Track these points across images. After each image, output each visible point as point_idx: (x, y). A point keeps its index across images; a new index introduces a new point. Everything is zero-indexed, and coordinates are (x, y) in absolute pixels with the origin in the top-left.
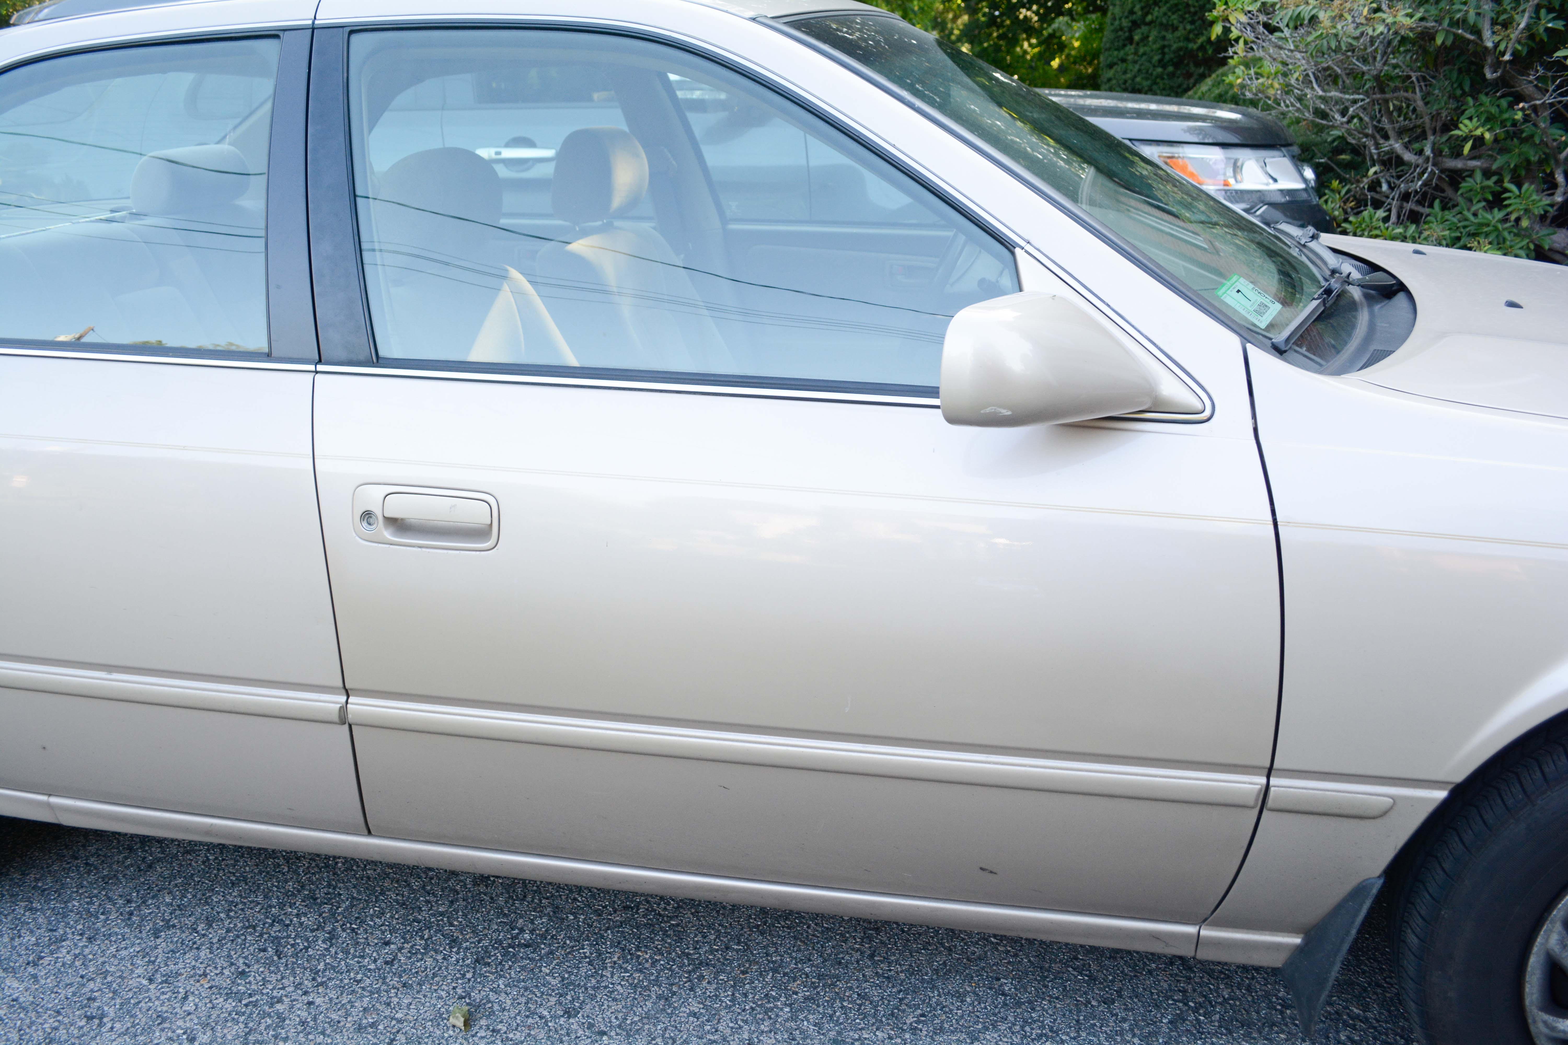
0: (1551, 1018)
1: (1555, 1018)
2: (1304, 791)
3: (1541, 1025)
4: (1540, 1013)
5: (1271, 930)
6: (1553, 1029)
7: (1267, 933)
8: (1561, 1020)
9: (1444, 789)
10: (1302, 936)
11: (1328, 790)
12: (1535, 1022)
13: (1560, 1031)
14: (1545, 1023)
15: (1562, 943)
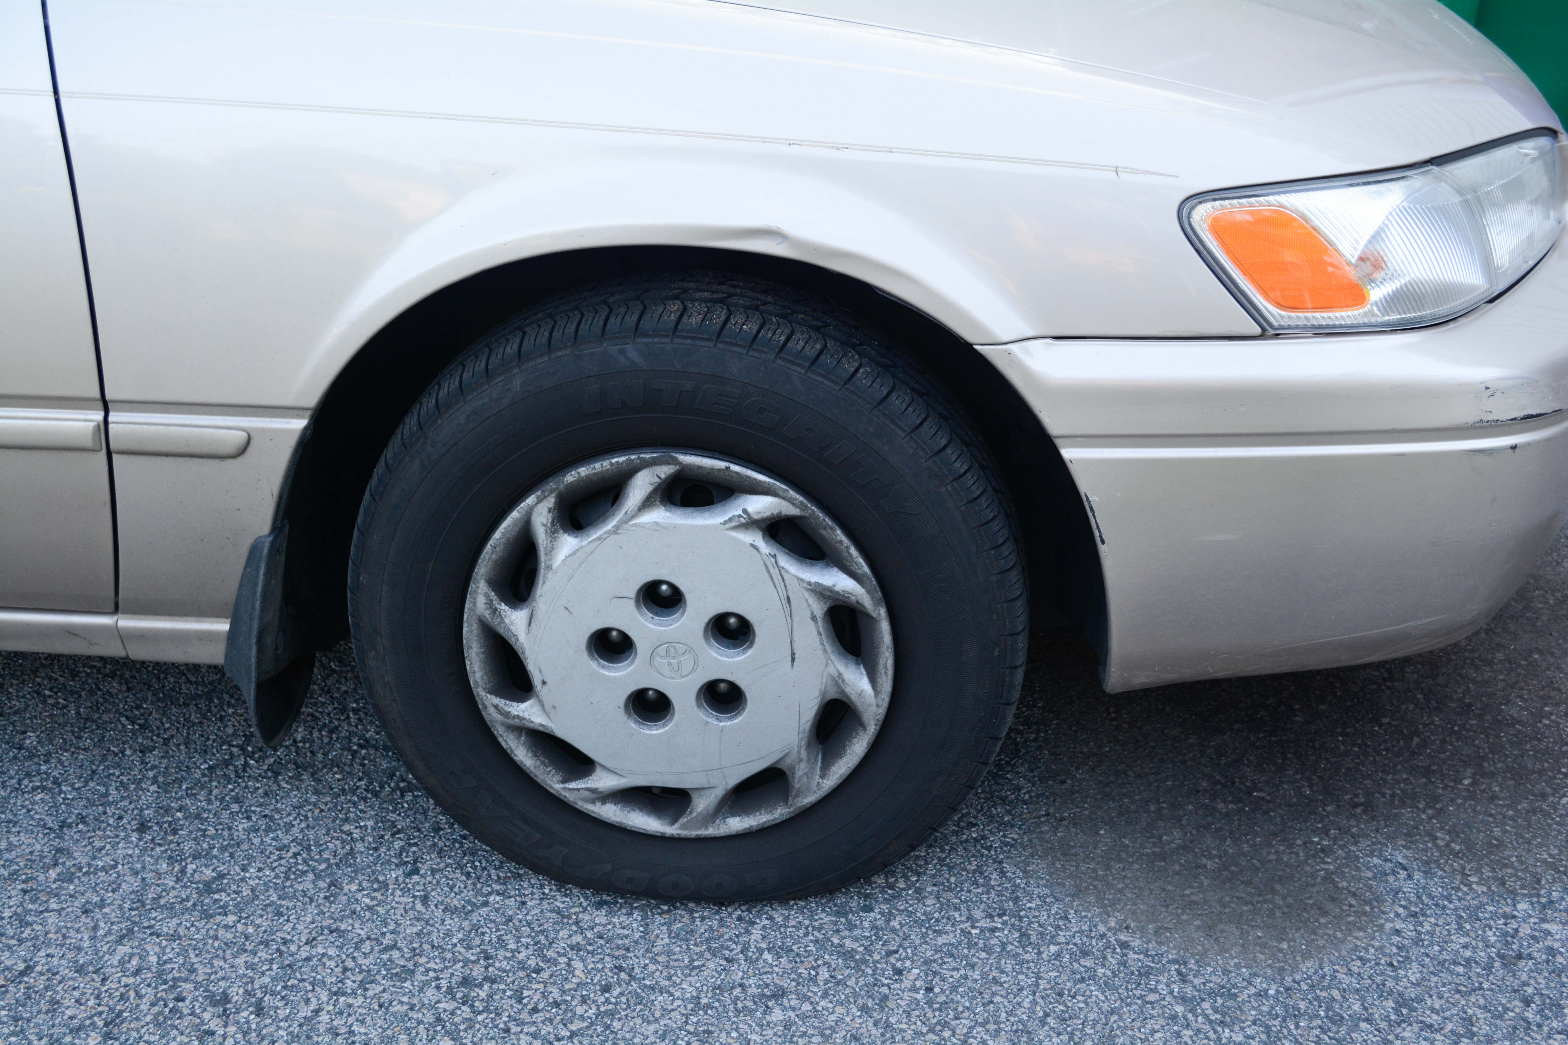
0: (503, 701)
1: (508, 702)
2: (146, 427)
3: (492, 710)
4: (489, 696)
5: (195, 616)
6: (507, 715)
7: (193, 619)
8: (515, 704)
9: (302, 417)
10: (229, 620)
11: (173, 425)
12: (485, 708)
13: (515, 717)
14: (496, 707)
15: (491, 607)
